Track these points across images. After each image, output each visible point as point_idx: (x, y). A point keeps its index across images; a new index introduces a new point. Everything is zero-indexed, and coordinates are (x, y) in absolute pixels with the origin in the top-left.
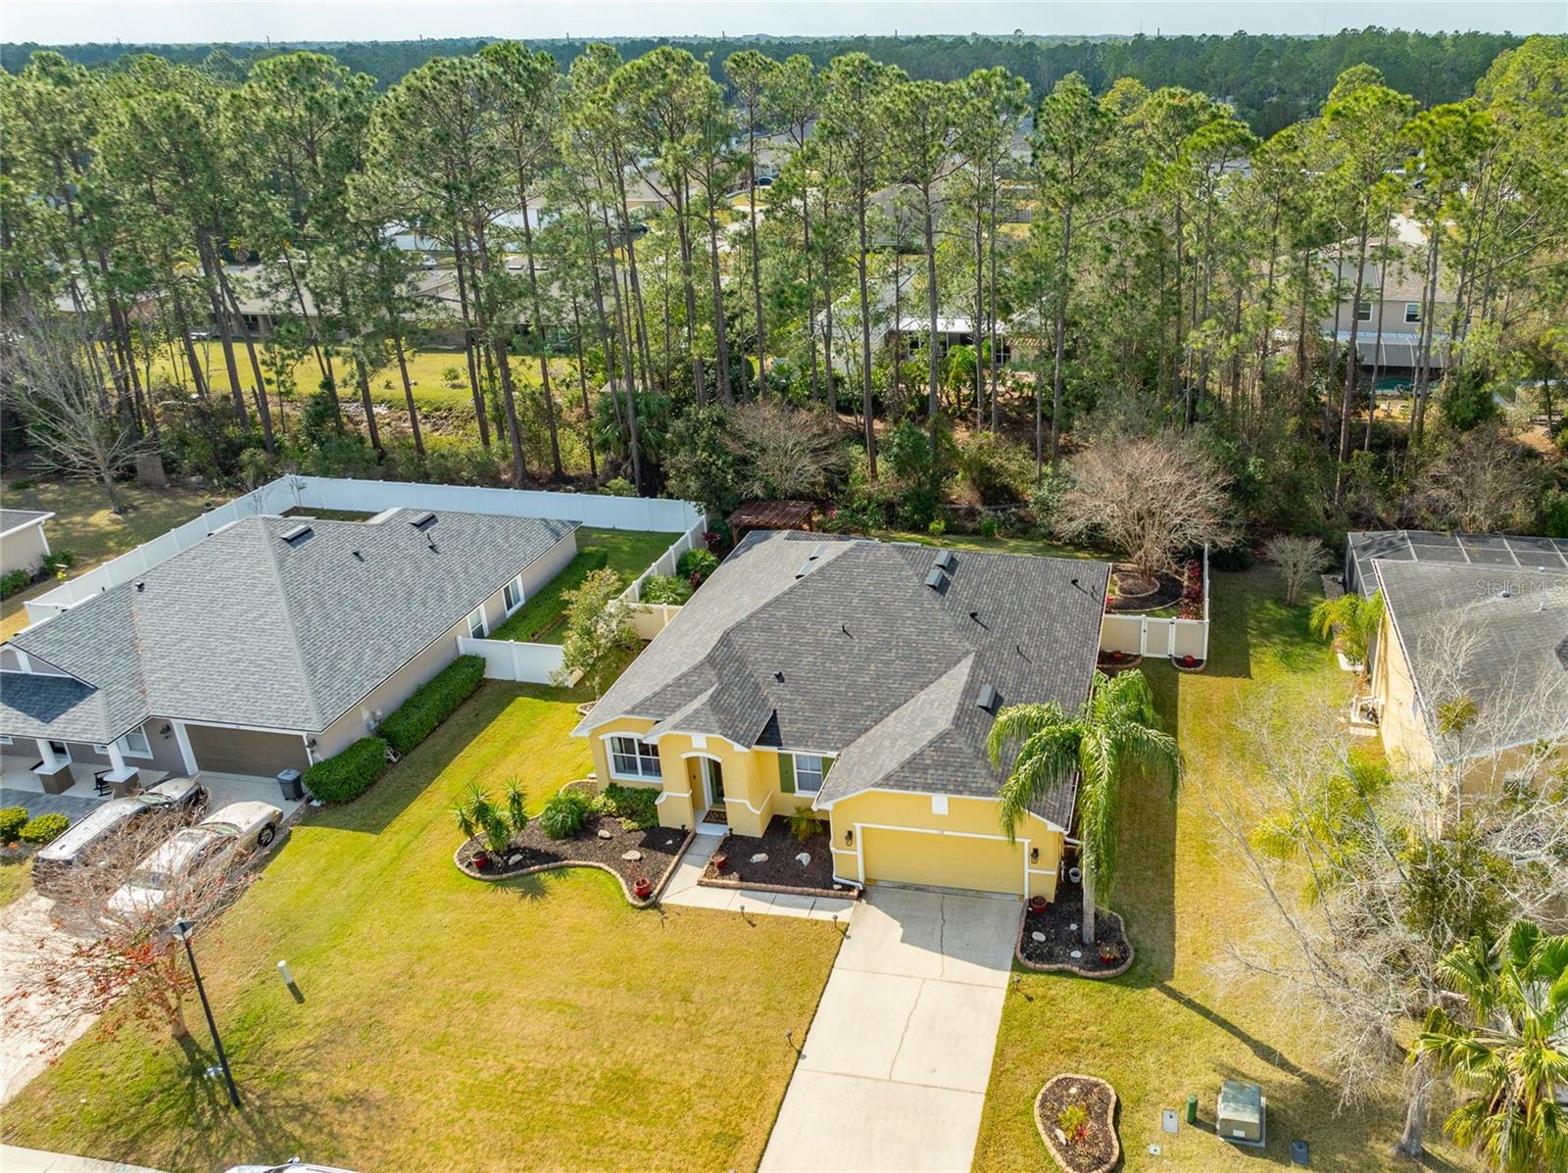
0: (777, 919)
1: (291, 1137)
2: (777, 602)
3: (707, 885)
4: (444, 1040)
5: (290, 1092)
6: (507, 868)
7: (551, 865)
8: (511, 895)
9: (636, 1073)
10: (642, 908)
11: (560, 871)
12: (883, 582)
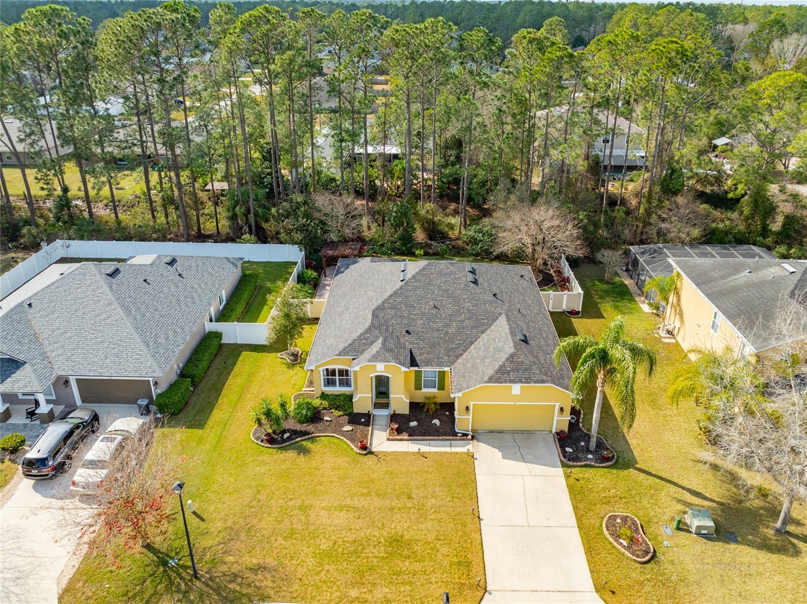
0: (437, 453)
1: (234, 591)
2: (395, 294)
3: (392, 440)
4: (293, 532)
5: (224, 568)
6: (284, 441)
7: (307, 437)
8: (291, 454)
9: (402, 536)
10: (365, 455)
11: (313, 439)
12: (447, 281)
